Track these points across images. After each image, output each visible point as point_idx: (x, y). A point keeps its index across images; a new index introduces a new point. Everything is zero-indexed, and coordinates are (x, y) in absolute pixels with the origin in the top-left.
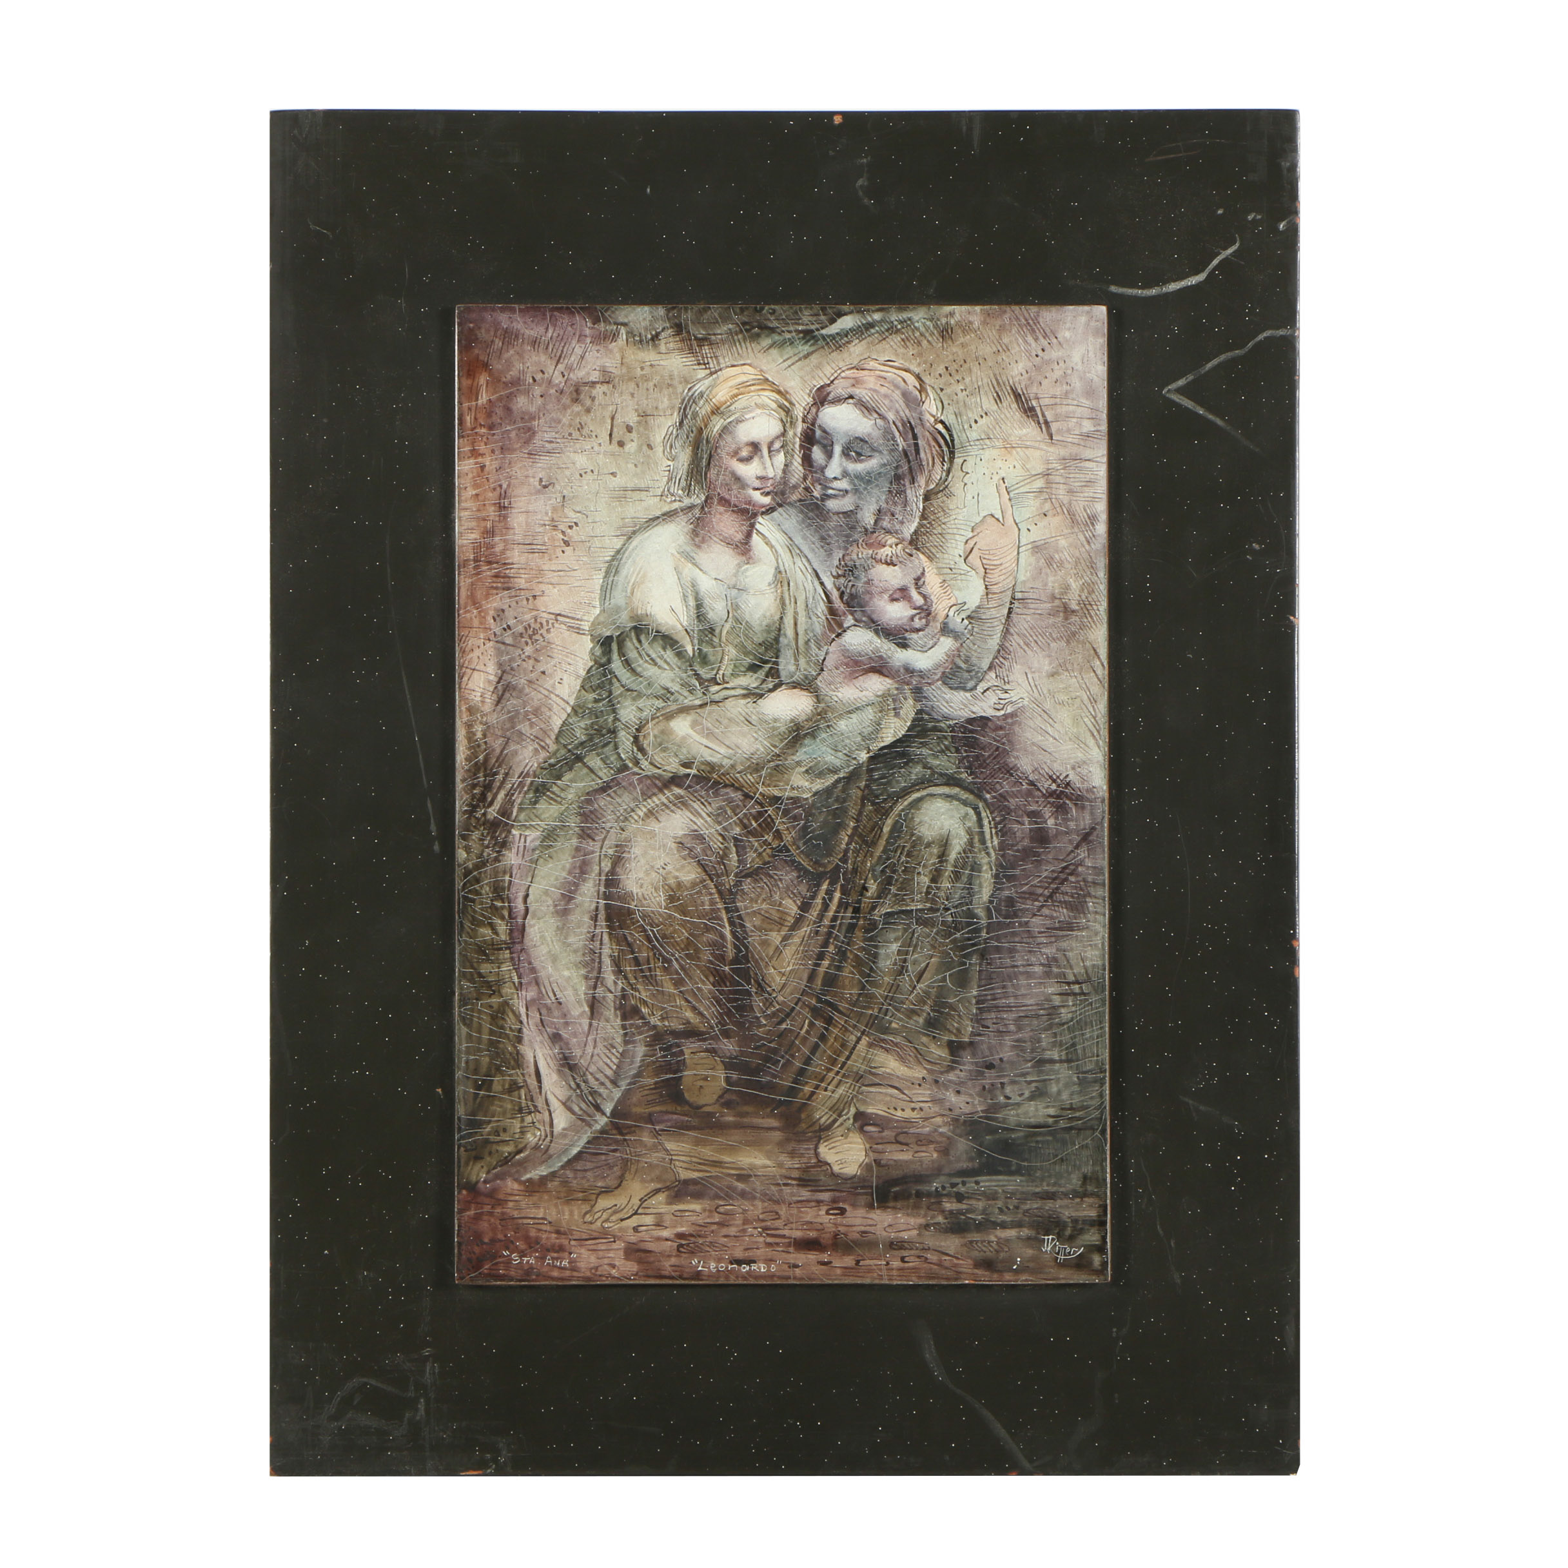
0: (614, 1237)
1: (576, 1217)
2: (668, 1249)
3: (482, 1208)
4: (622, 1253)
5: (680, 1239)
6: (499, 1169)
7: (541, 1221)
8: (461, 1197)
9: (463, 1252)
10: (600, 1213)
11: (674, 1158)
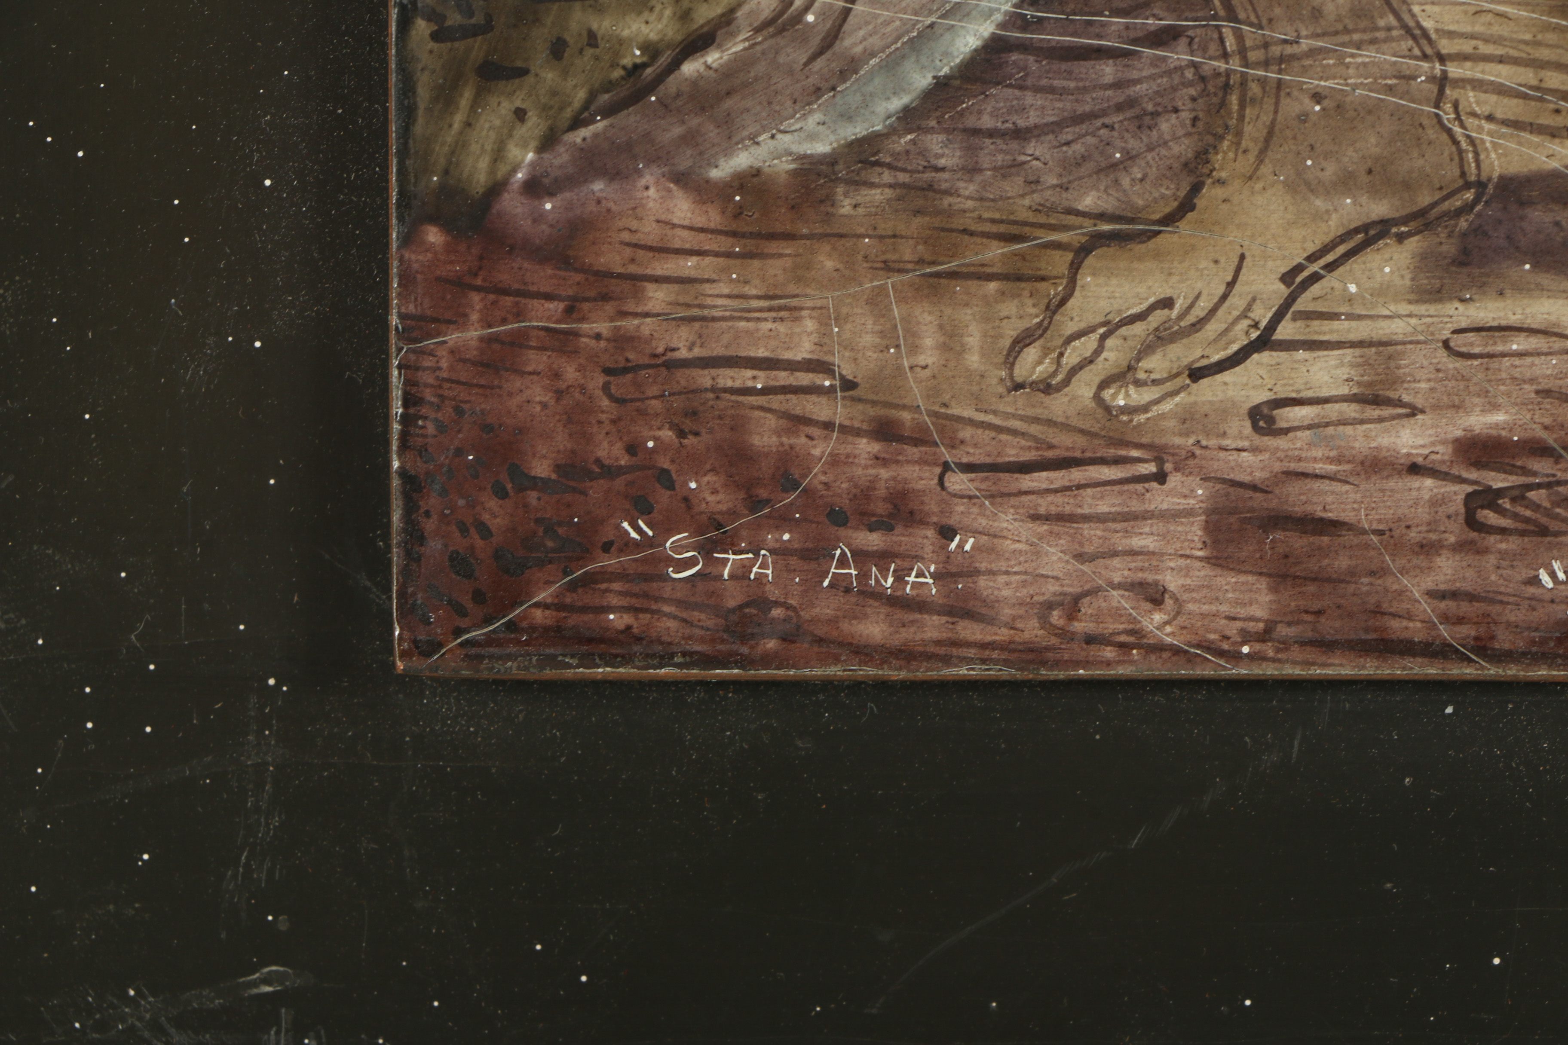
0: (1159, 453)
1: (974, 360)
2: (1423, 514)
3: (519, 315)
4: (1195, 531)
5: (1478, 465)
6: (600, 125)
7: (804, 379)
8: (416, 258)
9: (429, 525)
10: (1089, 343)
11: (1454, 70)
